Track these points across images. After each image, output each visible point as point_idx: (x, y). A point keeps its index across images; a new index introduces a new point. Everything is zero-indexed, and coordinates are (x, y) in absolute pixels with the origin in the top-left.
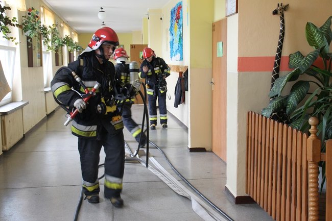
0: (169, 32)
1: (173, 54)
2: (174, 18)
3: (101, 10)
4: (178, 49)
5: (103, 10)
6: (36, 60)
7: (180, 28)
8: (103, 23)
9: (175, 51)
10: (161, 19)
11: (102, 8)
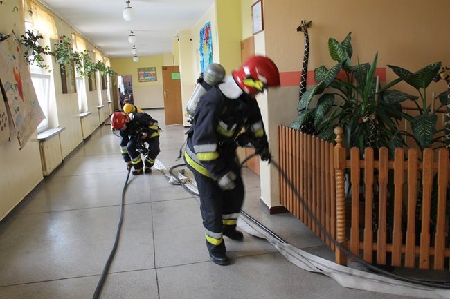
0: (199, 52)
2: (203, 39)
3: (131, 34)
6: (70, 86)
7: (209, 48)
10: (191, 40)
11: (132, 32)
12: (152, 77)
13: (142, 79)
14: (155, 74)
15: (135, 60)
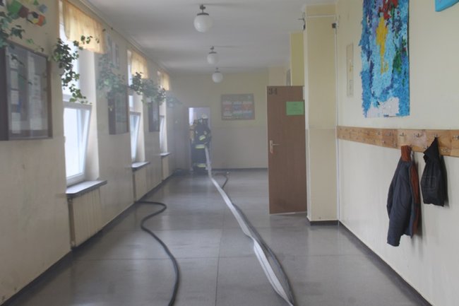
0: (358, 49)
1: (373, 101)
2: (375, 11)
3: (201, 11)
4: (392, 86)
5: (205, 11)
7: (399, 29)
8: (213, 48)
9: (378, 93)
10: (334, 26)
11: (202, 8)
12: (246, 112)
13: (227, 114)
14: (252, 107)
15: (215, 78)
